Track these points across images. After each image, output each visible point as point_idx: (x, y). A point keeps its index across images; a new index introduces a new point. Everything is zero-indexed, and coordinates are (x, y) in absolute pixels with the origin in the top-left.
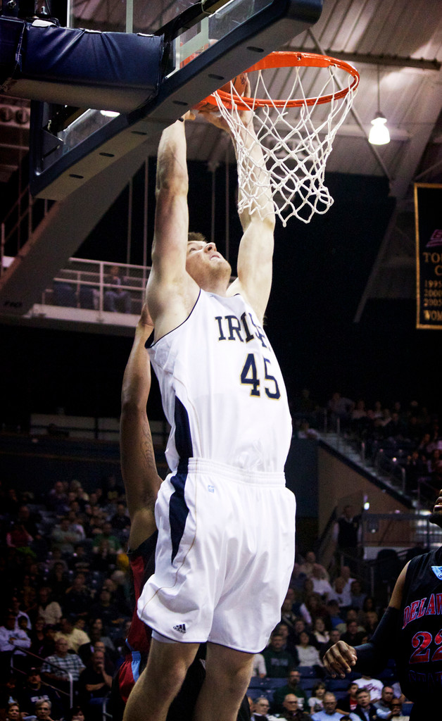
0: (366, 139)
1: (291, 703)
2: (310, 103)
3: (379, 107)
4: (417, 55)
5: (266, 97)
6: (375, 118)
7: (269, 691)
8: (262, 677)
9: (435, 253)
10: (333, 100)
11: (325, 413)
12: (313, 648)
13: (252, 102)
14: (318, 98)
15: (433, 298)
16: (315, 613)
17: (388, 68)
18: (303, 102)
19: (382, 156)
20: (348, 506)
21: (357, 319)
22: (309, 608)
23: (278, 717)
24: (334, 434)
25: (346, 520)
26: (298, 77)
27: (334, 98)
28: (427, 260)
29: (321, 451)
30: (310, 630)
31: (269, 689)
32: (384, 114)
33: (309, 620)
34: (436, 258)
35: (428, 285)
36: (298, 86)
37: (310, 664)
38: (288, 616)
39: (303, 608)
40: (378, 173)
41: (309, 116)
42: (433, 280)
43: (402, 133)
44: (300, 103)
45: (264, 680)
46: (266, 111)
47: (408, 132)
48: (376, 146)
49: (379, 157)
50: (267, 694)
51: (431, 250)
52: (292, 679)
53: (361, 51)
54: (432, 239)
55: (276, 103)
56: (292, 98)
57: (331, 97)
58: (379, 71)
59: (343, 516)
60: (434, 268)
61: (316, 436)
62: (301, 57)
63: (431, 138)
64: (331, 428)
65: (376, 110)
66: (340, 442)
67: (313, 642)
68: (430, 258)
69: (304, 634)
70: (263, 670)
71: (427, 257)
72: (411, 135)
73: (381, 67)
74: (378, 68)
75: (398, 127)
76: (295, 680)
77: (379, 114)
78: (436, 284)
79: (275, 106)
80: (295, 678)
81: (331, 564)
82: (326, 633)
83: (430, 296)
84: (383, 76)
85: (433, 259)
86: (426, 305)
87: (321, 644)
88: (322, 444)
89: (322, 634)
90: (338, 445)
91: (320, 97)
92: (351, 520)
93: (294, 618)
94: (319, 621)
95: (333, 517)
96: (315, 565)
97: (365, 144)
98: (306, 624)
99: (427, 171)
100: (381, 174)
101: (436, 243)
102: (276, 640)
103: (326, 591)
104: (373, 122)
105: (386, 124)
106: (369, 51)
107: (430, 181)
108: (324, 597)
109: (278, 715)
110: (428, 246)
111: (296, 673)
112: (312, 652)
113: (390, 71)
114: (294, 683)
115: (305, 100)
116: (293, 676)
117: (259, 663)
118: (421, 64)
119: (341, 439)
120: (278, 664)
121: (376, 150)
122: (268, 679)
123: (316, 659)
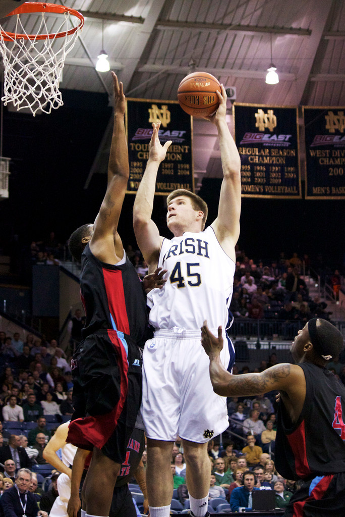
0: (94, 68)
1: (40, 438)
2: (51, 37)
3: (103, 47)
4: (128, 13)
5: (22, 32)
6: (100, 54)
7: (26, 431)
8: (21, 421)
9: (138, 144)
10: (66, 35)
11: (65, 248)
12: (55, 403)
13: (14, 36)
14: (56, 34)
15: (136, 173)
16: (56, 380)
17: (110, 22)
18: (47, 36)
19: (104, 79)
20: (78, 310)
21: (86, 187)
22: (53, 376)
23: (32, 448)
24: (71, 263)
25: (77, 319)
26: (43, 19)
27: (67, 34)
28: (132, 149)
29: (61, 273)
30: (53, 391)
31: (26, 429)
32: (106, 52)
33: (53, 385)
34: (138, 147)
35: (133, 165)
36: (43, 26)
37: (53, 413)
38: (38, 381)
39: (49, 376)
40: (101, 90)
41: (50, 45)
42: (136, 162)
43: (118, 65)
44: (45, 37)
45: (23, 423)
46: (22, 42)
47: (122, 64)
48: (100, 72)
49: (103, 81)
50: (25, 432)
51: (135, 142)
52: (41, 423)
53: (91, 10)
54: (136, 134)
55: (30, 37)
56: (40, 33)
57: (65, 33)
58: (103, 23)
59: (75, 316)
60: (137, 154)
61: (58, 263)
62: (45, 5)
63: (137, 69)
64: (68, 258)
65: (101, 49)
66: (75, 268)
67: (55, 399)
68: (134, 147)
69: (49, 394)
70: (22, 417)
71: (133, 147)
72: (124, 66)
73: (105, 21)
74: (103, 21)
75: (116, 61)
76: (43, 424)
77: (103, 52)
78: (138, 164)
79: (29, 38)
80: (43, 422)
81: (67, 348)
82: (64, 393)
83: (134, 172)
84: (106, 27)
85: (137, 148)
86: (131, 178)
87: (61, 400)
88: (62, 269)
89: (61, 393)
90: (73, 270)
91: (57, 33)
92: (80, 319)
93: (42, 382)
94: (59, 385)
95: (69, 317)
96: (57, 348)
97: (94, 72)
98: (50, 387)
99: (134, 90)
100: (104, 92)
101: (139, 137)
102: (31, 398)
103: (64, 365)
104: (99, 57)
105: (107, 59)
106: (97, 10)
107: (136, 97)
108: (63, 369)
109: (32, 447)
110: (133, 139)
111: (43, 420)
112: (54, 405)
113: (110, 24)
114: (42, 426)
115: (48, 35)
116: (41, 421)
117: (19, 412)
118: (131, 19)
119: (75, 265)
120: (32, 414)
121: (100, 75)
122: (25, 423)
123: (56, 410)
